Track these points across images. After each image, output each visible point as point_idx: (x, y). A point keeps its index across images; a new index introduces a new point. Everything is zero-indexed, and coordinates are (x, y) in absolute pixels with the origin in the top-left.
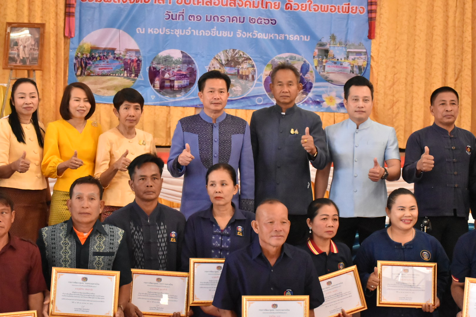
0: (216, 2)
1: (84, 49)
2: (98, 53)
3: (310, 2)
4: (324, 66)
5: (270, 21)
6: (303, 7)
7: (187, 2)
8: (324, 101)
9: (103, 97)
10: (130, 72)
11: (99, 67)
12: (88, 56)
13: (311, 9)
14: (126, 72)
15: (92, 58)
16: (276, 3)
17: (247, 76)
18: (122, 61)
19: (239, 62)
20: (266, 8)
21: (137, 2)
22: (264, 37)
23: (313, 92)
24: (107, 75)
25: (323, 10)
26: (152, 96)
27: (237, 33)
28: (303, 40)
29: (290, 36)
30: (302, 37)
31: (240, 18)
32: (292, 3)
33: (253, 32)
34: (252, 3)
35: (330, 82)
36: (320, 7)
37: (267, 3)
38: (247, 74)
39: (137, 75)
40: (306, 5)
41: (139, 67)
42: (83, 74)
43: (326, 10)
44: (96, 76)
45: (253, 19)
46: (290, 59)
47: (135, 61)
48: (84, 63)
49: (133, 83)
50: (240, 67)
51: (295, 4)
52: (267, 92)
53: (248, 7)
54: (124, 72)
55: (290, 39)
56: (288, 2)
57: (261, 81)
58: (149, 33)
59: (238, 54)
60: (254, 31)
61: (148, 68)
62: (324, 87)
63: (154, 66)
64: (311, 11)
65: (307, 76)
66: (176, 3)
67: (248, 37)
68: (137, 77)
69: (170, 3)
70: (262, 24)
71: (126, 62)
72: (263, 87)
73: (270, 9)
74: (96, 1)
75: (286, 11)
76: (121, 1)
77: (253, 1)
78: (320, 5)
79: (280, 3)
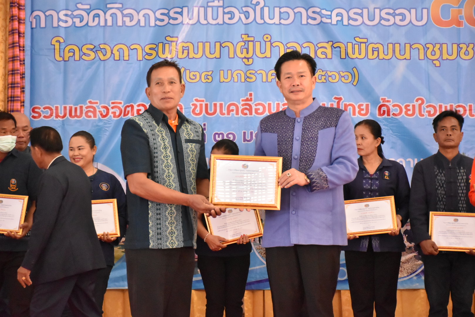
0: (259, 109)
3: (420, 102)
6: (409, 110)
7: (209, 112)
13: (423, 113)
16: (362, 105)
21: (125, 115)
30: (409, 161)
32: (390, 105)
36: (438, 109)
37: (346, 106)
40: (414, 106)
51: (394, 106)
56: (382, 103)
64: (423, 115)
66: (192, 114)
73: (353, 115)
74: (57, 116)
75: (380, 118)
76: (99, 115)
77: (322, 104)
78: (438, 106)
79: (368, 104)
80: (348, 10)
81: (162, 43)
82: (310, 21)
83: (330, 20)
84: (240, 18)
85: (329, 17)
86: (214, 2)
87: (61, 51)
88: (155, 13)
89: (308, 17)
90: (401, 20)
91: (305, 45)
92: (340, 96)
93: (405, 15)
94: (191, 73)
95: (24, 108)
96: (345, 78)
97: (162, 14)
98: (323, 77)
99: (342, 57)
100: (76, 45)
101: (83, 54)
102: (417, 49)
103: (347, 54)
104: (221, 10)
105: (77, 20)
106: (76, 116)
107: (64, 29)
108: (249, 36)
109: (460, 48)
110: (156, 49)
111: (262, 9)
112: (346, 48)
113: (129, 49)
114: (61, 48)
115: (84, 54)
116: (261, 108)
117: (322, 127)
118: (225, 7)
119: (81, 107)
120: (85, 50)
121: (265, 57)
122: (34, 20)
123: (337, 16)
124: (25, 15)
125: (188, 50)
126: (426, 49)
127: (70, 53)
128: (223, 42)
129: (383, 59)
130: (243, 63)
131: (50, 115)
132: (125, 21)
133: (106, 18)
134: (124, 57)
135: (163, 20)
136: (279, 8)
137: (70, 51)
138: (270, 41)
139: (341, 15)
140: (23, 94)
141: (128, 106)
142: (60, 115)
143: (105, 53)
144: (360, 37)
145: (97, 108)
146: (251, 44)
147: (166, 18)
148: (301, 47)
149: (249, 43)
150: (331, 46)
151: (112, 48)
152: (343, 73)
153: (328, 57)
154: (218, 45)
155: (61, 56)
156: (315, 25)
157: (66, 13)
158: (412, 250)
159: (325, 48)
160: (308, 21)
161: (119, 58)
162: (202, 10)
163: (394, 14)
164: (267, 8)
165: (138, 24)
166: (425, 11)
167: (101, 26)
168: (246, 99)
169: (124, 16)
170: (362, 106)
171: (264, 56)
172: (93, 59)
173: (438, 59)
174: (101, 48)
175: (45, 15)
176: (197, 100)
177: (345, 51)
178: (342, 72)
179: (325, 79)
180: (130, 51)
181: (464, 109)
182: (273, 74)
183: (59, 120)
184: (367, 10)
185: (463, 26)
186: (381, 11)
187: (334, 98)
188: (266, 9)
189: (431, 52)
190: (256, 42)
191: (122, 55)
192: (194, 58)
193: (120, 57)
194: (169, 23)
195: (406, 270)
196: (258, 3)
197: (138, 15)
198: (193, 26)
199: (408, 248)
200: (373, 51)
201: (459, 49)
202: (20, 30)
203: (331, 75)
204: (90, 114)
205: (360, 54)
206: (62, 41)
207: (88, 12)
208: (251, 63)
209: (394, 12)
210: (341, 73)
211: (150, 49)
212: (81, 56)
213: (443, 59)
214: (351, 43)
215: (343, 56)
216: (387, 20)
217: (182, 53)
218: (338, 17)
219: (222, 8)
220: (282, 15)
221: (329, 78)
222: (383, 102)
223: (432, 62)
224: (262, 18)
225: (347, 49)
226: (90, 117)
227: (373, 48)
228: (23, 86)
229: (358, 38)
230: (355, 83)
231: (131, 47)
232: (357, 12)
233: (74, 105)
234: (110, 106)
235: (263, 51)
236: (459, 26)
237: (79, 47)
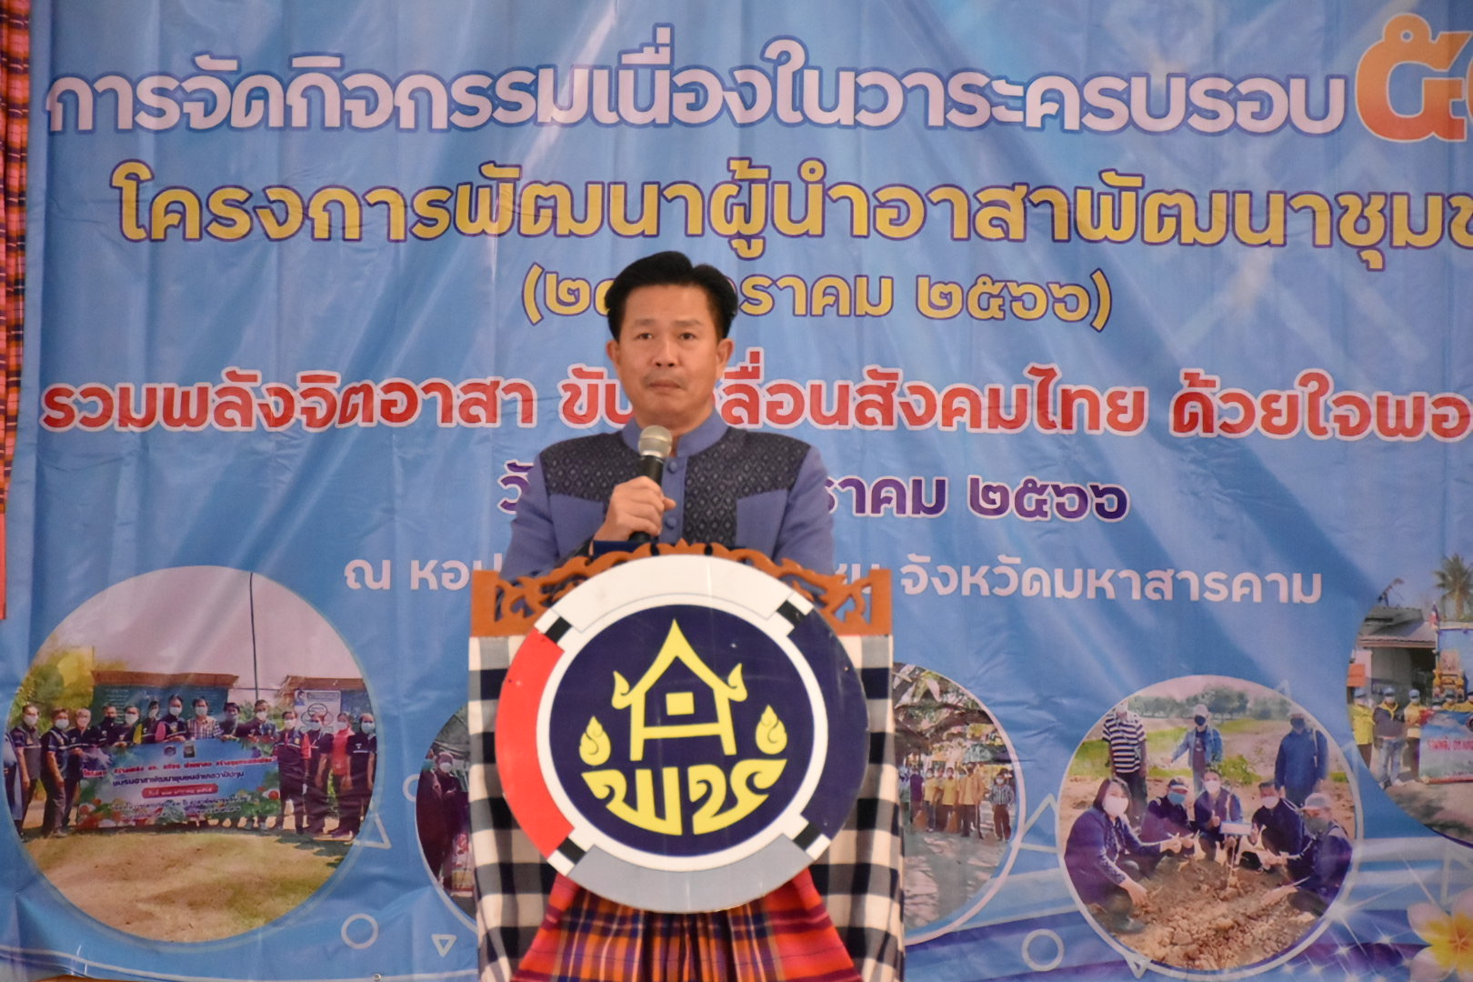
0: (780, 405)
1: (60, 682)
2: (139, 706)
3: (1314, 386)
4: (1415, 742)
5: (1093, 500)
6: (1278, 413)
7: (620, 411)
8: (1420, 947)
9: (170, 950)
10: (315, 806)
11: (145, 781)
12: (84, 722)
13: (1322, 423)
14: (290, 803)
15: (106, 732)
17: (967, 814)
18: (267, 748)
19: (921, 734)
20: (1067, 424)
21: (343, 419)
22: (1060, 591)
23: (1357, 893)
24: (191, 827)
25: (1392, 423)
26: (436, 938)
27: (905, 570)
28: (1283, 596)
29: (1208, 579)
30: (1276, 583)
31: (917, 484)
32: (1214, 395)
33: (994, 563)
34: (985, 402)
35: (1452, 833)
36: (1373, 409)
37: (1068, 398)
38: (968, 801)
39: (351, 823)
40: (1292, 401)
41: (365, 779)
42: (59, 824)
43: (1409, 422)
44: (130, 829)
45: (994, 490)
46: (1215, 708)
47: (339, 742)
48: (60, 762)
49: (330, 864)
50: (927, 760)
51: (1226, 398)
52: (1085, 900)
53: (962, 425)
54: (283, 805)
55: (1208, 595)
56: (1186, 389)
57: (1050, 841)
58: (415, 585)
59: (911, 690)
60: (1002, 558)
61: (412, 779)
62: (1416, 863)
63: (445, 767)
64: (1323, 431)
65: (1311, 803)
66: (562, 417)
67: (966, 591)
68: (356, 832)
69: (527, 417)
70: (1045, 514)
71: (290, 749)
72: (1061, 872)
73: (1090, 428)
74: (125, 419)
75: (1179, 438)
76: (261, 415)
77: (990, 390)
78: (1375, 399)
79: (1143, 393)
80: (1080, 81)
81: (469, 186)
82: (954, 116)
83: (1021, 113)
84: (725, 105)
85: (1018, 103)
86: (641, 51)
87: (141, 208)
88: (448, 87)
89: (950, 104)
90: (1255, 116)
91: (935, 196)
92: (1049, 363)
93: (1270, 98)
94: (561, 284)
95: (19, 392)
96: (1066, 303)
97: (472, 90)
98: (995, 302)
99: (1057, 237)
100: (190, 187)
101: (212, 217)
102: (1309, 210)
103: (1073, 225)
104: (662, 78)
105: (195, 109)
106: (185, 418)
107: (152, 136)
108: (753, 164)
109: (1452, 209)
110: (450, 205)
111: (798, 77)
112: (1072, 206)
113: (363, 202)
114: (141, 197)
115: (217, 219)
116: (787, 399)
117: (747, 490)
118: (676, 67)
119: (203, 392)
120: (217, 206)
121: (803, 234)
122: (59, 107)
123: (1044, 99)
124: (31, 89)
125: (554, 208)
126: (1338, 212)
127: (169, 215)
128: (668, 183)
129: (1195, 242)
130: (733, 253)
131: (102, 415)
132: (350, 112)
133: (288, 103)
134: (344, 228)
135: (473, 111)
136: (852, 74)
137: (171, 207)
138: (821, 181)
139: (1056, 96)
140: (18, 346)
141: (354, 388)
142: (134, 415)
143: (284, 215)
144: (1120, 171)
145: (252, 395)
146: (759, 190)
147: (484, 104)
148: (923, 201)
149: (753, 185)
150: (1023, 200)
151: (306, 201)
152: (1061, 287)
153: (1011, 237)
154: (651, 192)
155: (140, 223)
156: (970, 129)
157: (164, 86)
158: (1280, 875)
159: (1006, 206)
160: (948, 116)
161: (330, 231)
162: (602, 77)
163: (1232, 97)
164: (816, 73)
165: (392, 124)
166: (1337, 86)
167: (273, 129)
168: (738, 369)
169: (345, 94)
170: (1123, 398)
171: (799, 229)
172: (244, 236)
173: (1379, 246)
174: (272, 198)
175: (94, 91)
176: (579, 373)
177: (1067, 215)
178: (1057, 286)
179: (1000, 308)
180: (366, 209)
181: (1459, 411)
182: (828, 291)
183: (132, 432)
184: (1143, 80)
185: (1462, 137)
186: (1189, 84)
187: (1030, 372)
188: (811, 78)
189: (1356, 222)
190: (776, 186)
191: (337, 223)
192: (571, 233)
193: (333, 229)
194: (492, 119)
195: (1261, 943)
196: (784, 58)
197: (394, 93)
198: (567, 130)
199: (1268, 868)
200: (1161, 217)
201: (1449, 213)
202: (9, 139)
203: (1019, 295)
204: (230, 414)
205: (1116, 225)
206: (145, 174)
207: (232, 83)
208: (758, 254)
209: (1234, 89)
210: (1054, 288)
211: (431, 203)
212: (204, 225)
213: (1395, 244)
214: (1089, 192)
215: (1061, 233)
216: (1210, 115)
217: (533, 218)
218: (1046, 104)
219: (667, 73)
220: (865, 98)
221: (1014, 303)
222: (1191, 385)
223: (1358, 254)
224: (797, 105)
225: (1075, 208)
226: (232, 422)
227: (1161, 206)
228: (18, 319)
229: (1113, 173)
230: (1099, 323)
231: (367, 197)
232: (1110, 89)
233: (180, 386)
234: (295, 388)
235: (798, 213)
236: (1451, 137)
237: (200, 196)
